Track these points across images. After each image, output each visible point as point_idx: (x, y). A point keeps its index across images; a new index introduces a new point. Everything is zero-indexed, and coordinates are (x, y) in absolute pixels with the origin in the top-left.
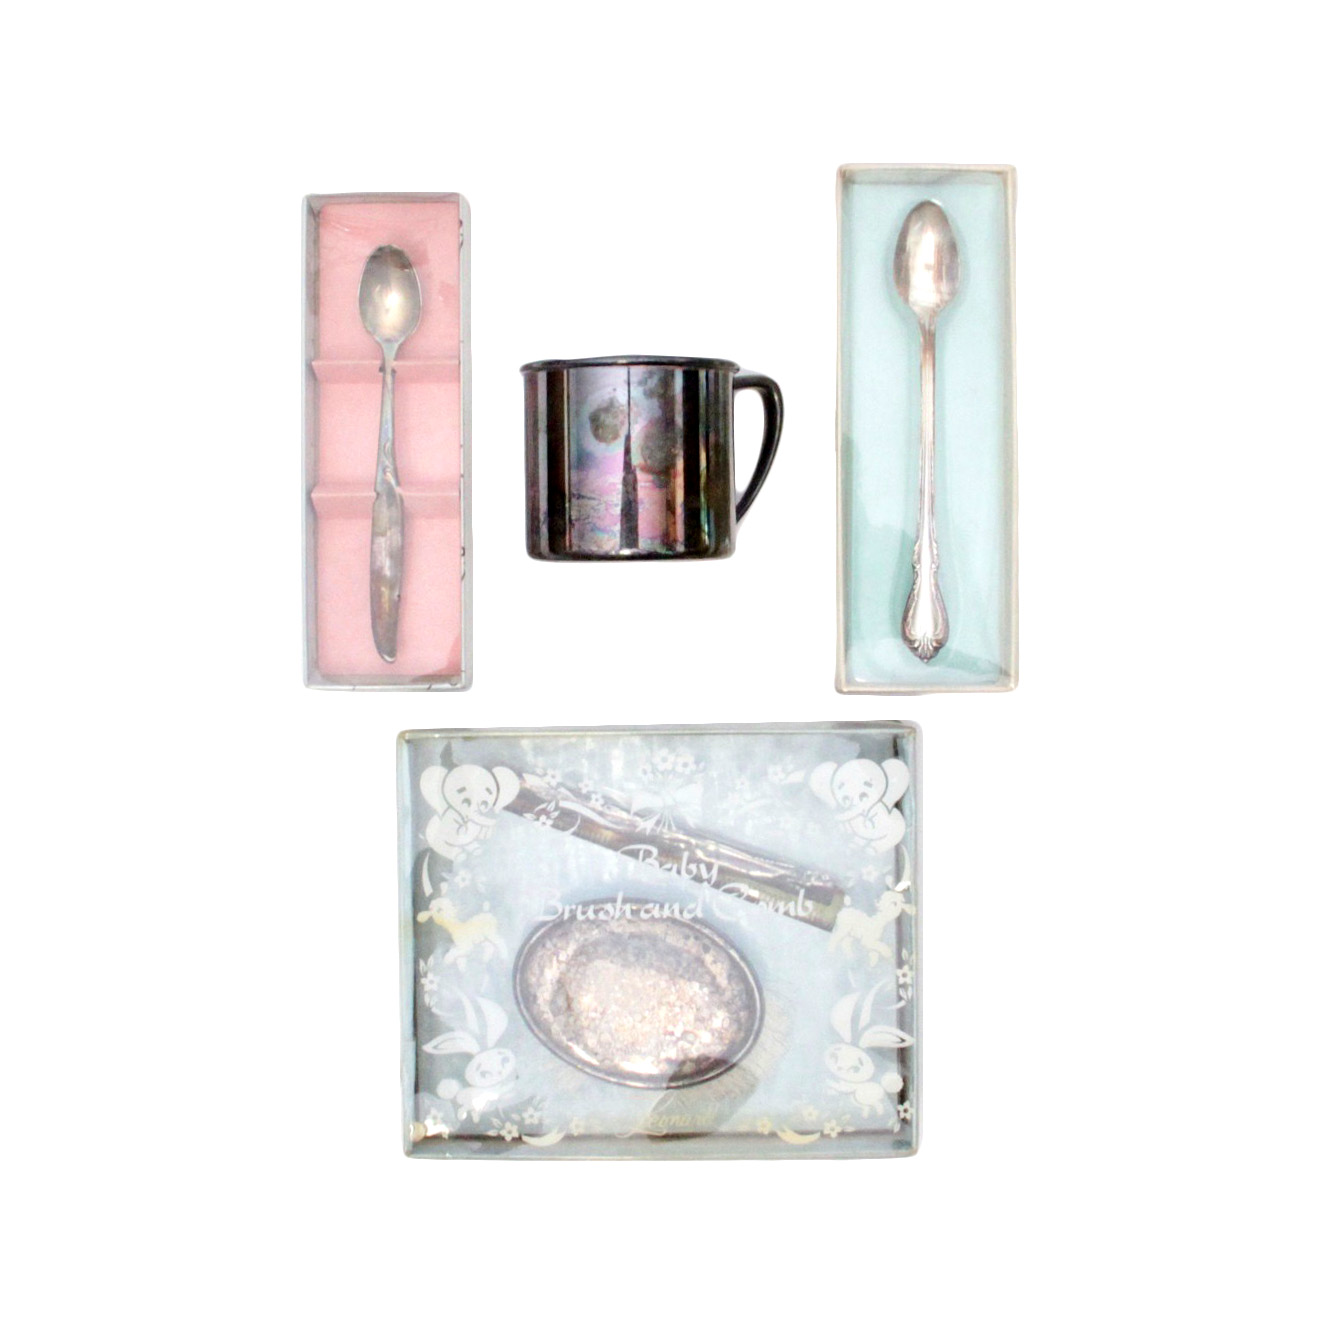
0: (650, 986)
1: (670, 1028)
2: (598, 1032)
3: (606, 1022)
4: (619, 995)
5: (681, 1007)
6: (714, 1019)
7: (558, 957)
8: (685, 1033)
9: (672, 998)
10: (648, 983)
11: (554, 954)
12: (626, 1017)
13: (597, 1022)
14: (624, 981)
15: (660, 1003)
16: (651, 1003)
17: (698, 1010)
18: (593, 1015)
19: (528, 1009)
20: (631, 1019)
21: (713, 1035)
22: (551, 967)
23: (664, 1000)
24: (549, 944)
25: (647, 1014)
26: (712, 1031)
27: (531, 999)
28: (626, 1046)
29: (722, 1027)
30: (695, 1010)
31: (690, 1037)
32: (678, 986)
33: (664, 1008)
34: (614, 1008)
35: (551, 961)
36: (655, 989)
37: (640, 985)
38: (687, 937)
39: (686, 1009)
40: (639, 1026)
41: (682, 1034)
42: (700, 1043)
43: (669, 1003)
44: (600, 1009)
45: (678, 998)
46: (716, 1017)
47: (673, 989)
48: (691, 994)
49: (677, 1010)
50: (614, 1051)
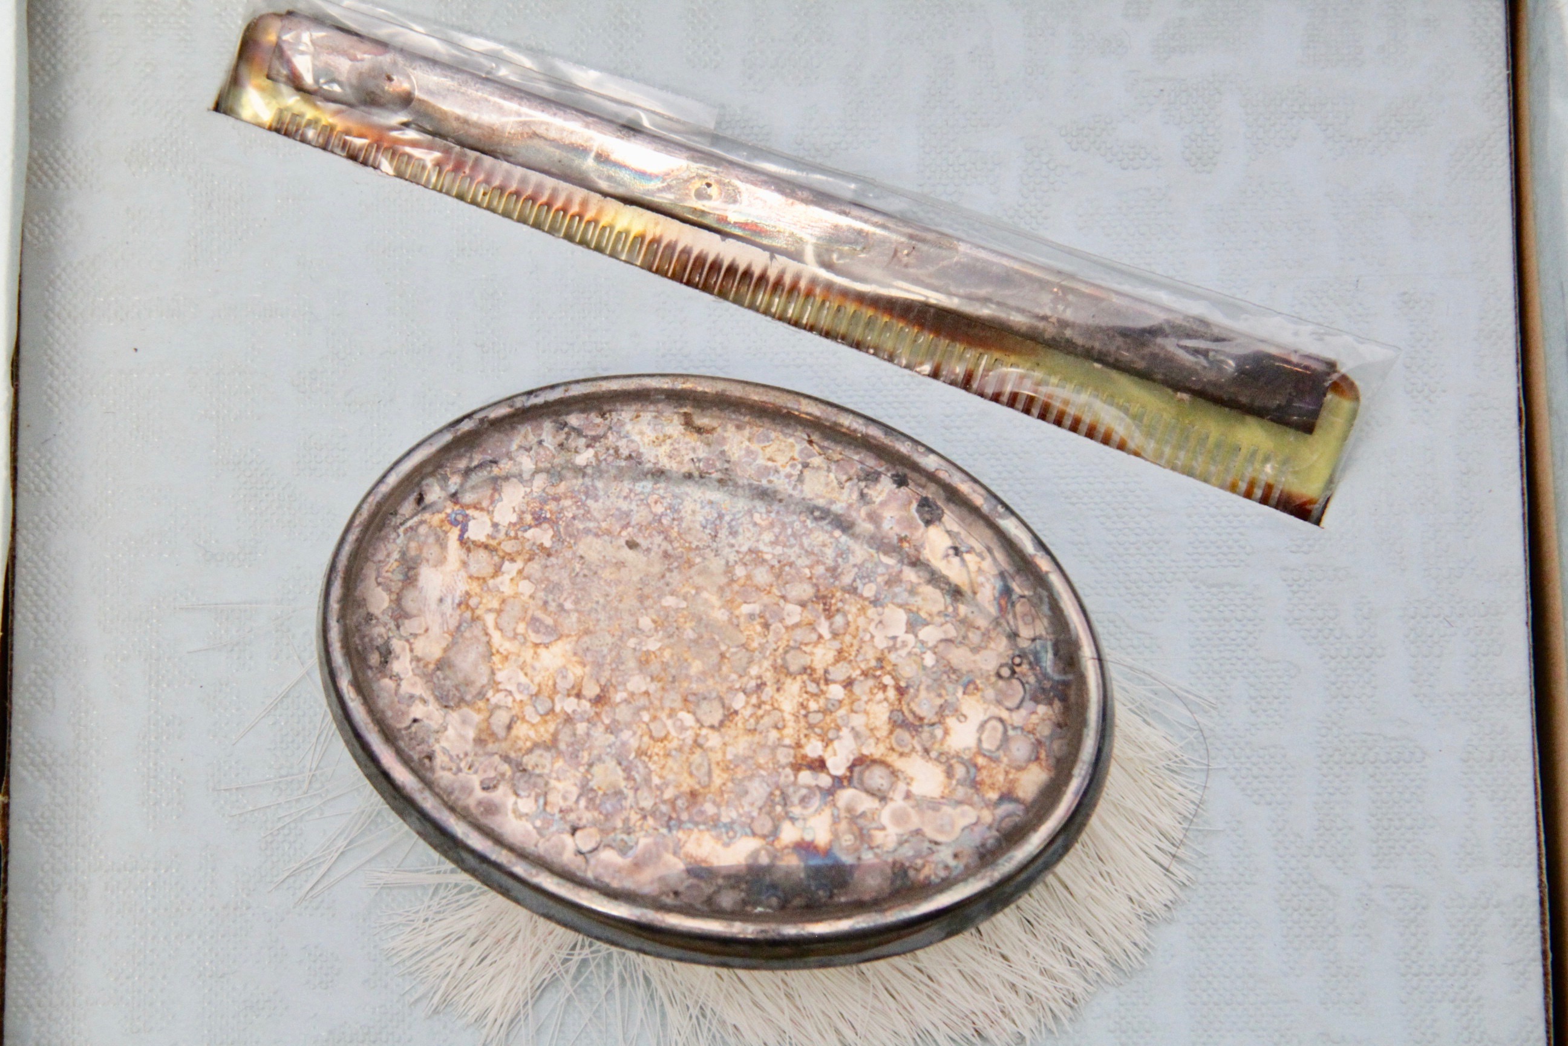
0: (751, 616)
1: (813, 749)
2: (585, 757)
3: (609, 730)
4: (653, 645)
5: (848, 684)
6: (951, 722)
7: (464, 530)
8: (861, 762)
9: (822, 656)
10: (746, 609)
11: (454, 523)
12: (672, 713)
13: (581, 728)
14: (669, 601)
15: (782, 670)
16: (754, 671)
17: (901, 691)
18: (570, 705)
19: (359, 686)
20: (688, 719)
21: (949, 773)
22: (442, 561)
23: (795, 662)
24: (434, 493)
25: (738, 702)
26: (947, 762)
27: (374, 659)
28: (673, 802)
29: (980, 752)
30: (891, 693)
31: (877, 777)
32: (839, 620)
33: (793, 687)
34: (638, 683)
35: (443, 545)
36: (766, 626)
37: (720, 615)
38: (871, 477)
39: (862, 688)
40: (714, 740)
41: (851, 768)
42: (908, 796)
43: (807, 670)
44: (591, 690)
45: (840, 656)
46: (963, 717)
47: (824, 629)
48: (881, 643)
49: (836, 691)
50: (634, 817)
